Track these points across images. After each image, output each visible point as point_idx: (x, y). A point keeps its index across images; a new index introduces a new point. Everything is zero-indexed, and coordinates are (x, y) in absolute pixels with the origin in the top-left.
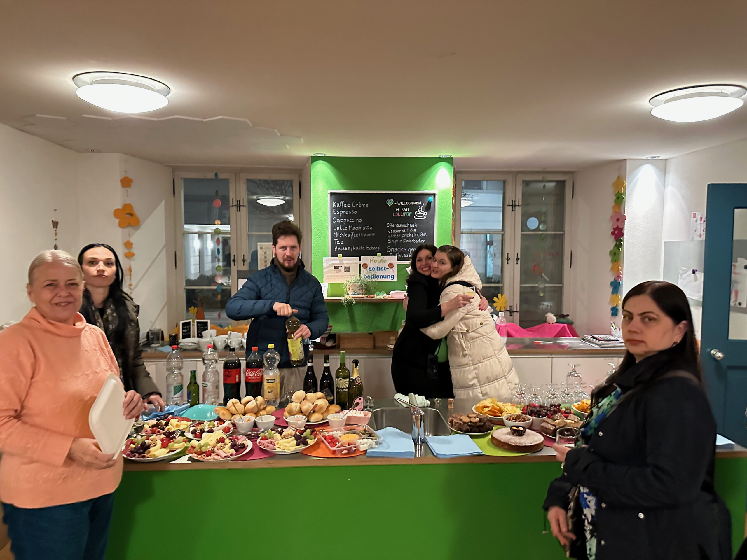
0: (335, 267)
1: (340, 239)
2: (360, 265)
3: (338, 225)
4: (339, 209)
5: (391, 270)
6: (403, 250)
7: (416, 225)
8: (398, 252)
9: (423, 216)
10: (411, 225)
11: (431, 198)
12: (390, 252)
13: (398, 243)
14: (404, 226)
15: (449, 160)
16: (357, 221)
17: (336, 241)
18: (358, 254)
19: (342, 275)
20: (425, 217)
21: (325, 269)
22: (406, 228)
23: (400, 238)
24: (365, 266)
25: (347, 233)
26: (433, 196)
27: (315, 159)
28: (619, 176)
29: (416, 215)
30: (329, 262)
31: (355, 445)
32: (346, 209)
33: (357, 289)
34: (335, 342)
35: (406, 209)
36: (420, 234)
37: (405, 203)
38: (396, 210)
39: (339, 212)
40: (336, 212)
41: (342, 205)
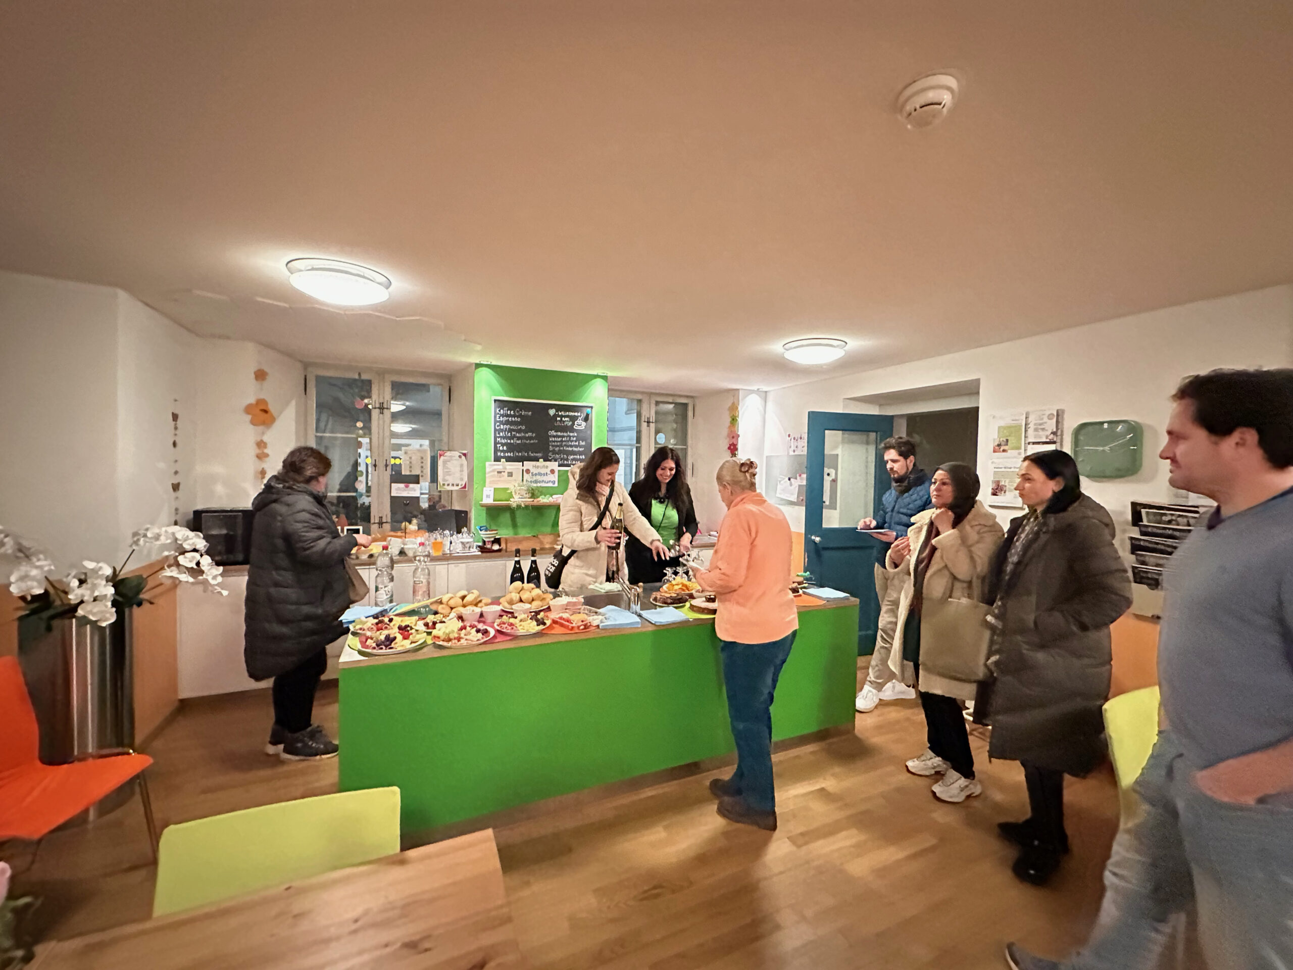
0: (498, 472)
1: (503, 445)
2: (523, 470)
3: (502, 430)
4: (503, 416)
5: (552, 475)
6: (563, 457)
7: (575, 434)
8: (559, 459)
9: (582, 426)
11: (589, 410)
12: (552, 459)
13: (559, 450)
14: (565, 434)
15: (605, 378)
16: (520, 427)
17: (500, 446)
18: (521, 460)
19: (504, 480)
20: (584, 427)
21: (487, 474)
22: (567, 437)
23: (561, 446)
24: (528, 471)
25: (510, 439)
26: (591, 408)
27: (478, 366)
28: (733, 403)
29: (576, 425)
30: (491, 466)
31: (588, 622)
32: (510, 416)
33: (524, 493)
34: (500, 546)
35: (567, 419)
36: (579, 443)
37: (566, 414)
38: (558, 420)
39: (502, 418)
40: (499, 418)
41: (505, 411)
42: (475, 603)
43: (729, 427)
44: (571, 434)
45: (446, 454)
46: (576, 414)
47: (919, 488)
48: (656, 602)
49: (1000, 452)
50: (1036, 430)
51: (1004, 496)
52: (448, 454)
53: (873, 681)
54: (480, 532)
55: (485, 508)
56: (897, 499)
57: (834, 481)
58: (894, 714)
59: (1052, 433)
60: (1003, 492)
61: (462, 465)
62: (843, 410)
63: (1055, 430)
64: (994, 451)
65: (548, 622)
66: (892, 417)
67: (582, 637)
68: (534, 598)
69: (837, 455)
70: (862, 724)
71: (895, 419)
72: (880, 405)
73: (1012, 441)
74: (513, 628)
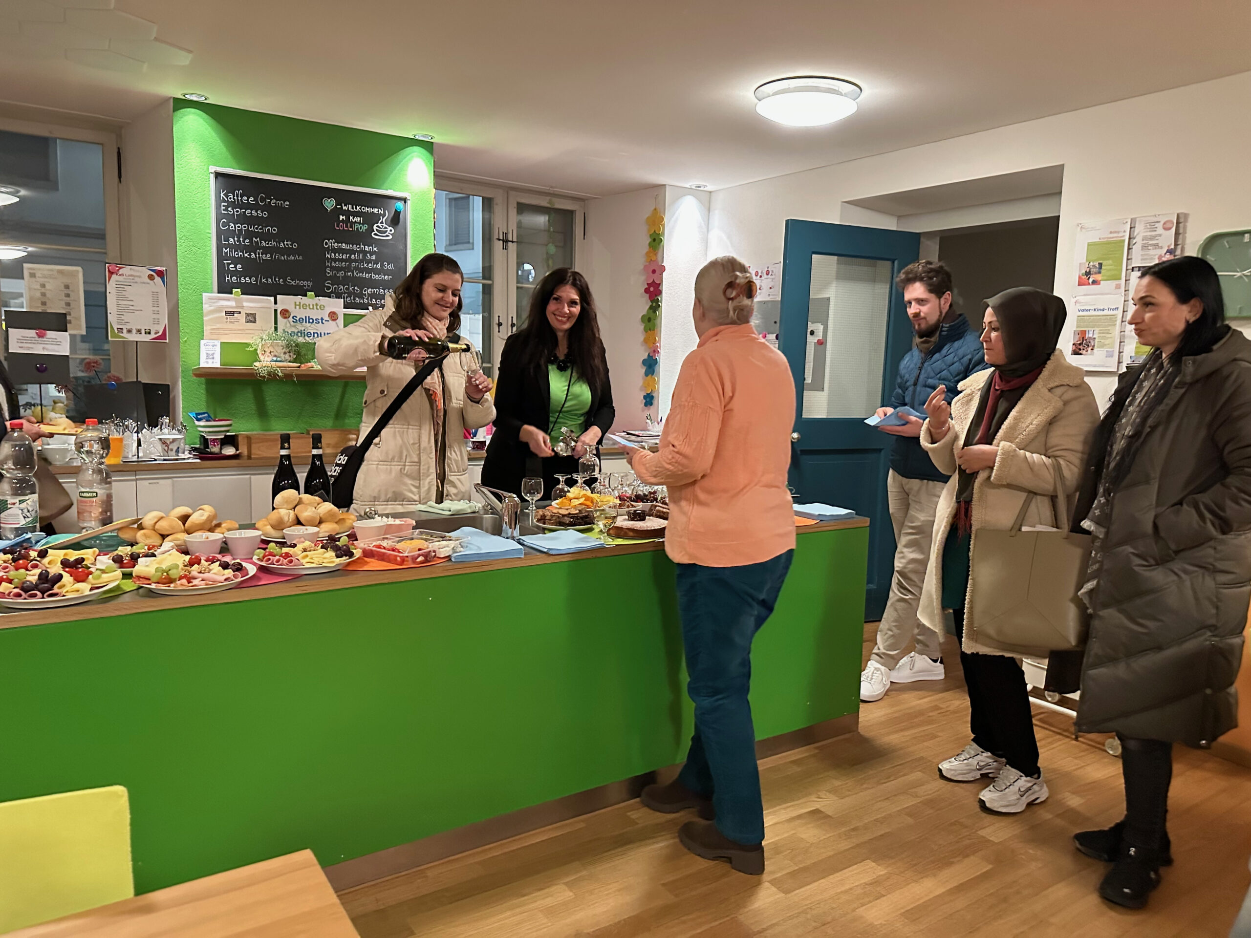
0: (226, 313)
1: (235, 261)
2: (276, 311)
3: (233, 234)
4: (234, 205)
5: (334, 323)
6: (353, 289)
7: (375, 249)
8: (345, 293)
9: (387, 234)
11: (400, 205)
12: (332, 292)
13: (345, 277)
14: (355, 248)
15: (428, 146)
16: (268, 230)
17: (229, 264)
18: (273, 291)
19: (241, 328)
20: (391, 237)
21: (206, 316)
22: (359, 252)
23: (347, 269)
24: (285, 313)
25: (249, 252)
26: (403, 202)
27: (180, 103)
28: (655, 209)
29: (376, 232)
30: (214, 302)
31: (432, 549)
32: (248, 206)
33: (280, 351)
34: (237, 450)
35: (357, 219)
36: (382, 265)
37: (356, 208)
38: (341, 219)
39: (233, 209)
40: (226, 210)
41: (237, 197)
42: (208, 527)
43: (647, 254)
44: (367, 248)
45: (121, 272)
46: (375, 210)
47: (957, 344)
48: (544, 523)
49: (1089, 284)
50: (1145, 247)
51: (1092, 354)
52: (126, 270)
53: (884, 654)
54: (197, 423)
55: (203, 380)
56: (923, 363)
57: (821, 343)
58: (915, 701)
59: (1168, 251)
60: (1089, 349)
61: (155, 295)
62: (840, 221)
63: (1172, 247)
64: (1080, 284)
65: (357, 553)
66: (918, 235)
67: (424, 573)
68: (323, 518)
69: (828, 299)
70: (867, 716)
71: (922, 239)
72: (899, 217)
73: (1107, 265)
74: (291, 561)
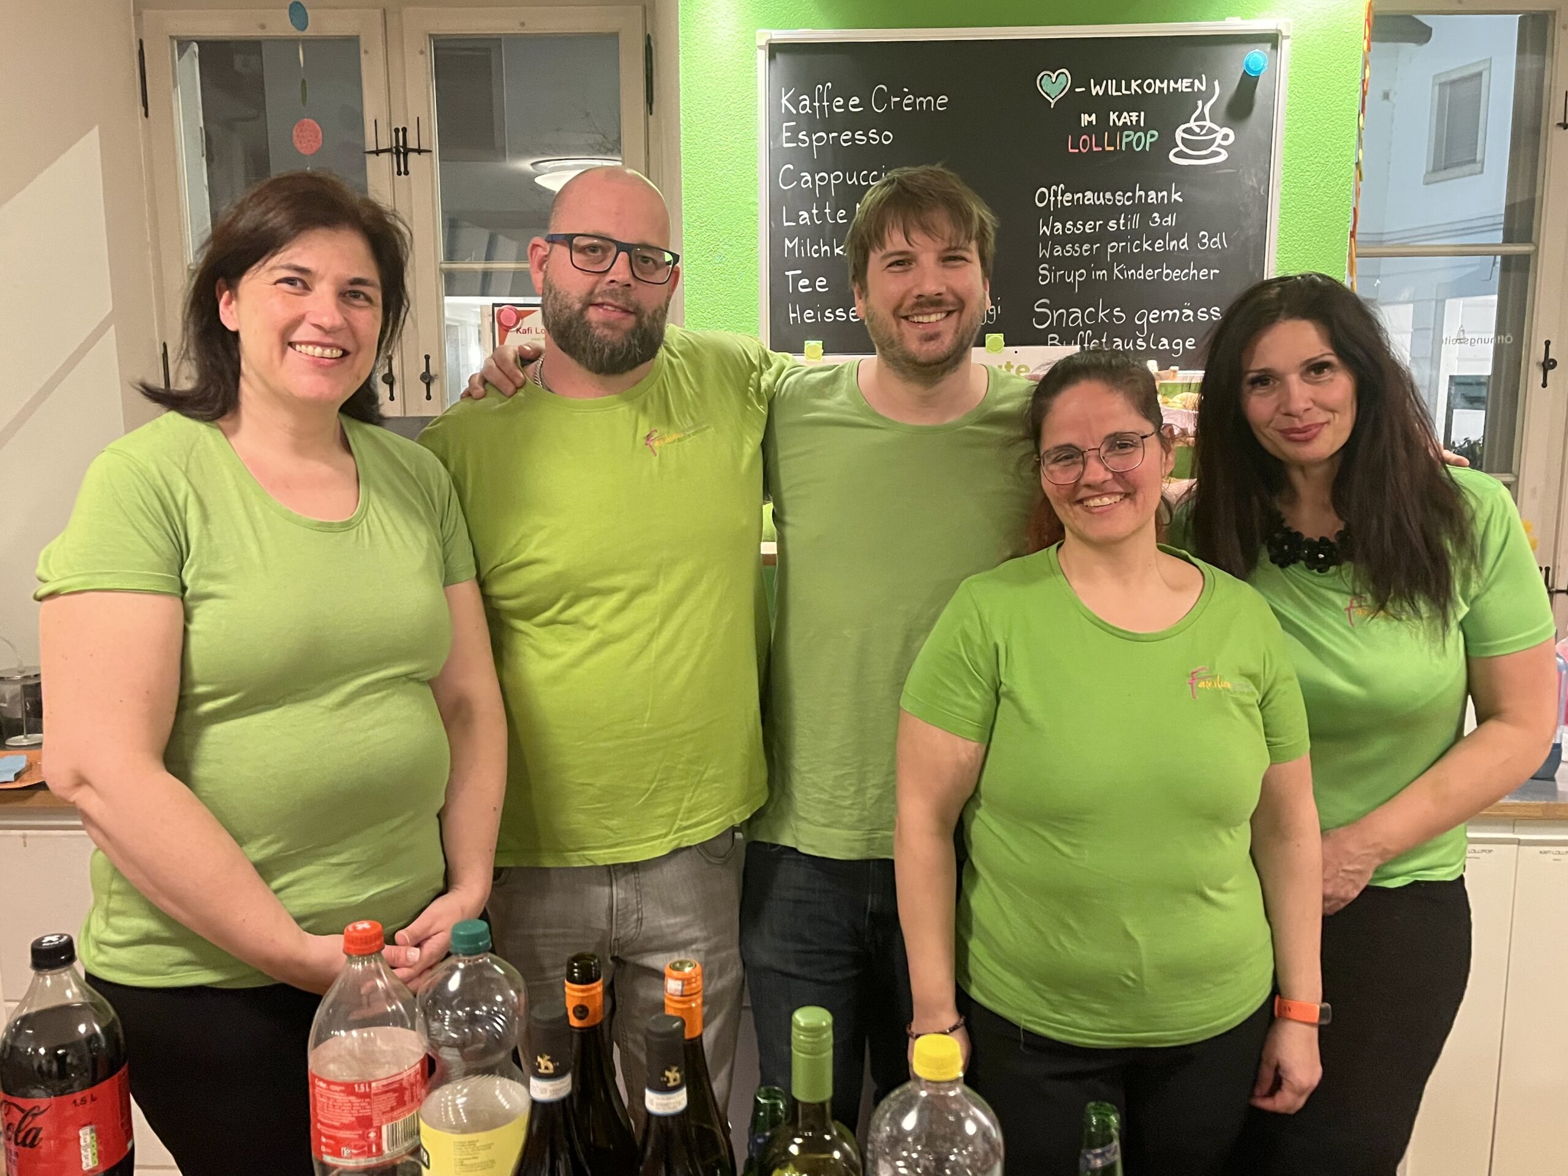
1: (812, 269)
3: (806, 198)
4: (812, 123)
6: (1110, 316)
7: (1176, 197)
8: (1086, 327)
9: (1213, 148)
10: (1152, 194)
11: (1256, 56)
12: (1050, 329)
13: (1089, 283)
14: (1121, 199)
17: (796, 279)
20: (1224, 156)
22: (1128, 211)
23: (1097, 260)
26: (1268, 46)
29: (1182, 147)
32: (850, 122)
35: (1129, 118)
37: (1128, 88)
38: (1084, 123)
39: (809, 136)
40: (794, 138)
41: (821, 101)
44: (1153, 197)
46: (1183, 85)
